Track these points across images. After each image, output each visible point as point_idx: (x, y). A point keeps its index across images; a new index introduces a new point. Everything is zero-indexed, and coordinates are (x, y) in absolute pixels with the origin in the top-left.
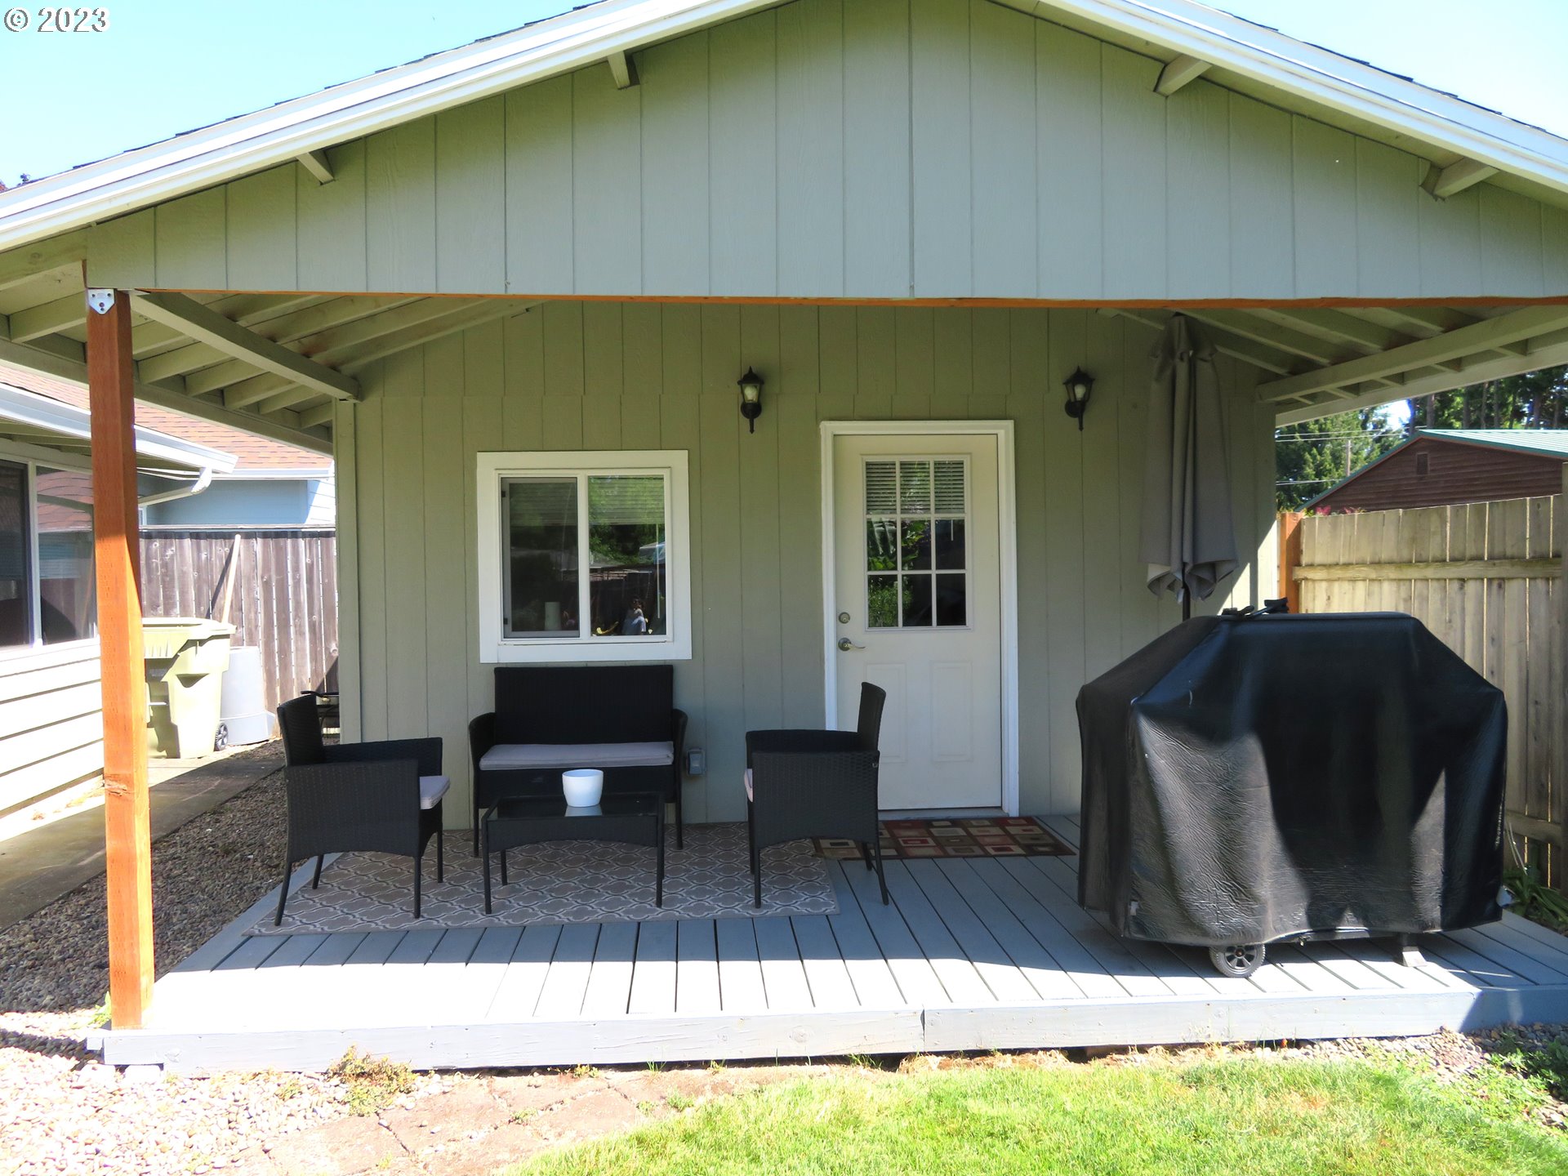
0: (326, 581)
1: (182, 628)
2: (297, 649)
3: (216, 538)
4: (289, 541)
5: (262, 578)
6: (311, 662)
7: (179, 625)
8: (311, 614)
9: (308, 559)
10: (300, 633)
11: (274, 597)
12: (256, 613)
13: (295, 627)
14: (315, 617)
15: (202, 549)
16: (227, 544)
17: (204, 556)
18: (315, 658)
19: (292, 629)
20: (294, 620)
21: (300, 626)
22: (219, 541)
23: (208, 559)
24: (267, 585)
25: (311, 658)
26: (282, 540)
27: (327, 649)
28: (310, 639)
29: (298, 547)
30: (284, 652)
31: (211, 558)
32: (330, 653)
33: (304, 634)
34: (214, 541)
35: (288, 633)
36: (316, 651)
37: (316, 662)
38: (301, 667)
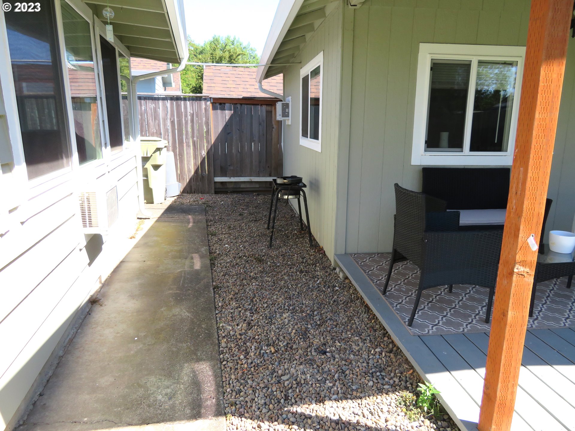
0: (200, 122)
1: (153, 142)
2: (187, 153)
3: (149, 100)
4: (182, 102)
5: (171, 119)
6: (193, 159)
7: (152, 141)
8: (193, 137)
9: (191, 111)
10: (188, 146)
11: (176, 128)
12: (168, 136)
13: (186, 143)
14: (195, 139)
15: (143, 105)
16: (154, 102)
17: (143, 108)
18: (195, 157)
19: (185, 145)
20: (186, 140)
21: (188, 143)
22: (150, 101)
23: (146, 110)
24: (173, 123)
25: (193, 158)
26: (179, 102)
27: (201, 153)
28: (193, 149)
29: (187, 105)
30: (181, 155)
31: (147, 109)
32: (202, 155)
33: (190, 146)
34: (148, 101)
35: (183, 146)
36: (195, 154)
37: (196, 159)
38: (189, 161)
